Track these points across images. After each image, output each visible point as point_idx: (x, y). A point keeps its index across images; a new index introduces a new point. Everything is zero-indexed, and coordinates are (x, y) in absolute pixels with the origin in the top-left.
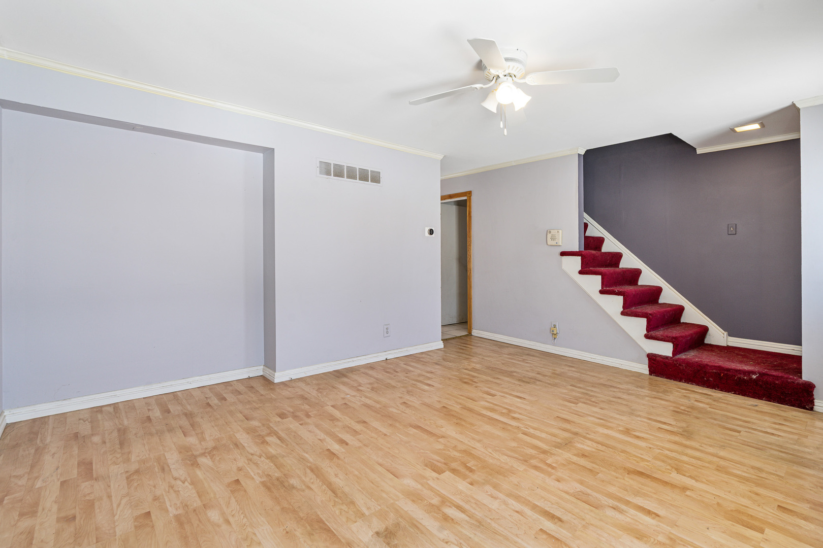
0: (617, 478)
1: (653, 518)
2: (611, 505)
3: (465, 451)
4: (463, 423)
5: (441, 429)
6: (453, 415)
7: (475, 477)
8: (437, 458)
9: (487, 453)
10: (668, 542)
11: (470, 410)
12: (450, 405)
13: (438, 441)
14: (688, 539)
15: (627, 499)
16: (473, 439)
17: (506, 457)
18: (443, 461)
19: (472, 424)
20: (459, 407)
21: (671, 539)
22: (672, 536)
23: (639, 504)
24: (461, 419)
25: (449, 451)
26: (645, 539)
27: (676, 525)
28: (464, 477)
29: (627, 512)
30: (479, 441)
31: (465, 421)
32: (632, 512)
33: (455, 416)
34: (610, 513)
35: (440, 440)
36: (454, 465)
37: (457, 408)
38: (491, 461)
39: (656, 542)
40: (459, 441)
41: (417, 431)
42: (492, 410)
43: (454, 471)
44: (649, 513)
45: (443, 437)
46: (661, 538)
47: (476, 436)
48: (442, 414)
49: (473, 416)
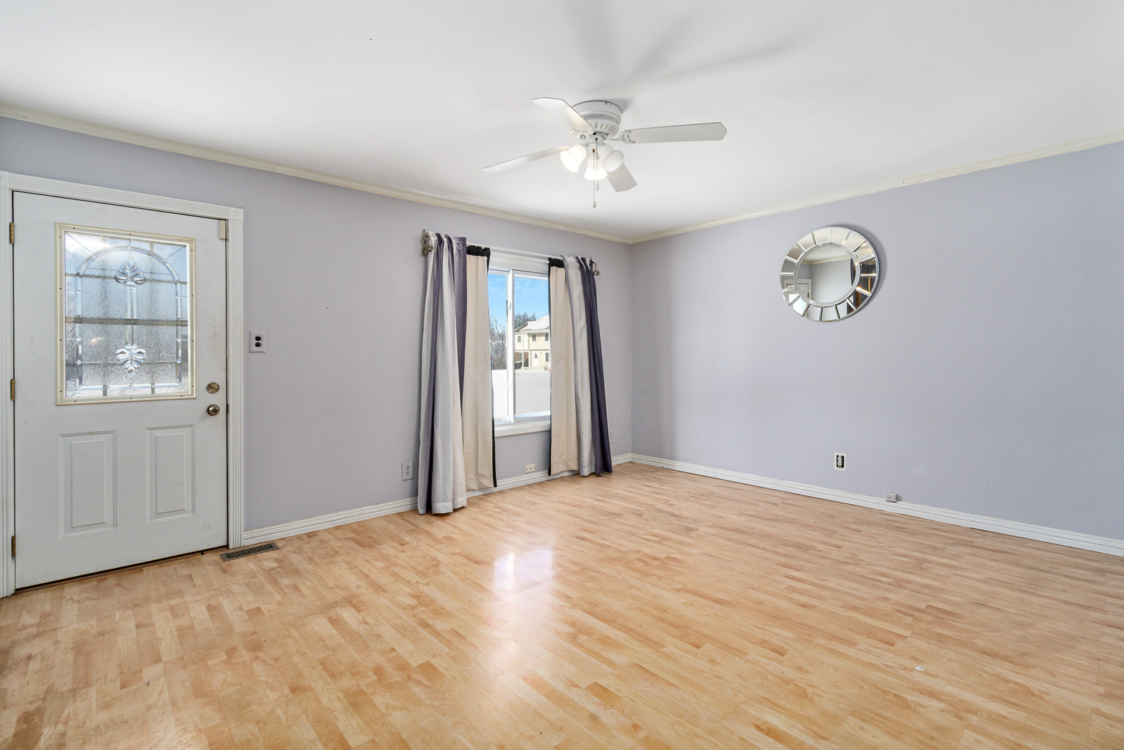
3: (648, 575)
4: (655, 612)
5: (685, 601)
6: (675, 627)
7: (636, 556)
8: (675, 568)
9: (623, 575)
11: (646, 640)
12: (686, 651)
13: (682, 584)
16: (639, 589)
17: (603, 571)
18: (669, 566)
19: (642, 611)
20: (669, 649)
24: (661, 620)
25: (666, 575)
28: (646, 555)
30: (632, 587)
31: (653, 617)
33: (670, 625)
35: (680, 586)
36: (657, 563)
37: (673, 645)
38: (620, 568)
40: (656, 586)
41: (715, 595)
42: (606, 641)
43: (656, 559)
45: (677, 590)
47: (635, 593)
48: (694, 628)
49: (641, 626)
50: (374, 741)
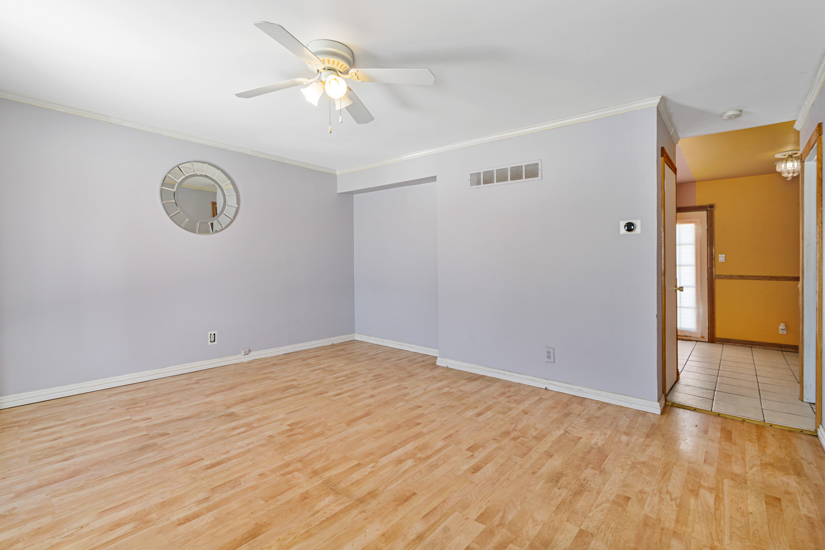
0: (252, 513)
1: (178, 520)
2: (211, 498)
10: (147, 518)
14: (139, 533)
15: (215, 511)
17: (309, 452)
21: (148, 522)
22: (150, 524)
23: (203, 517)
26: (160, 506)
27: (160, 532)
29: (196, 505)
32: (195, 509)
34: (202, 495)
39: (152, 511)
44: (187, 520)
46: (154, 516)
50: (567, 521)
